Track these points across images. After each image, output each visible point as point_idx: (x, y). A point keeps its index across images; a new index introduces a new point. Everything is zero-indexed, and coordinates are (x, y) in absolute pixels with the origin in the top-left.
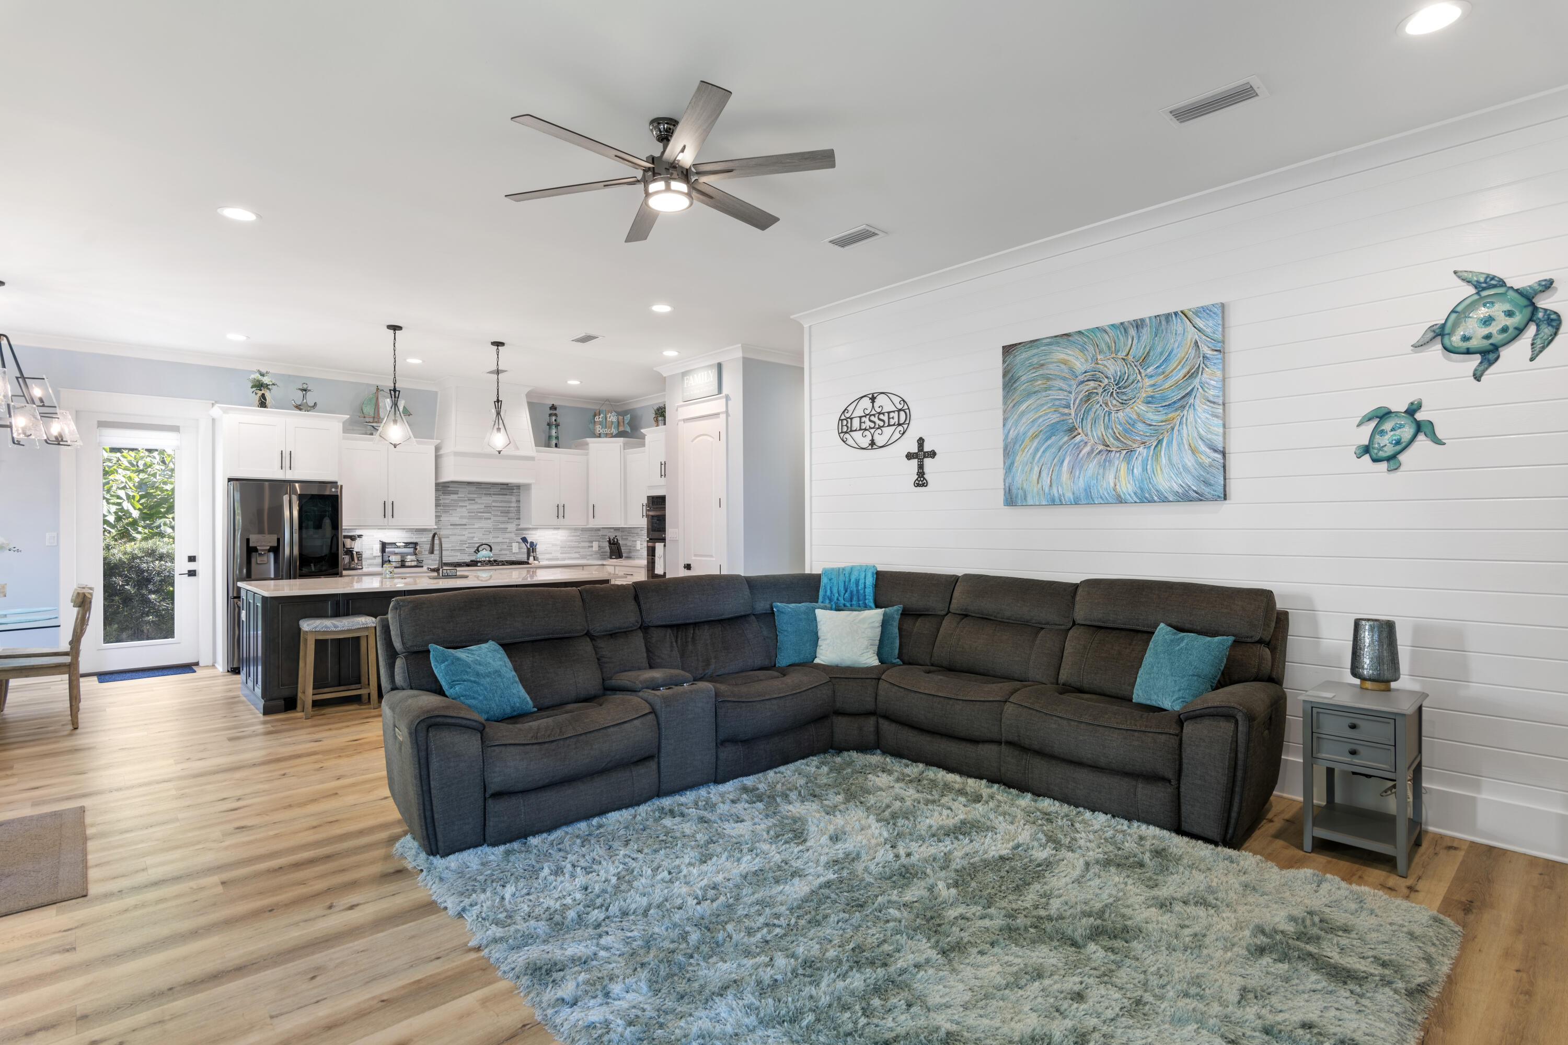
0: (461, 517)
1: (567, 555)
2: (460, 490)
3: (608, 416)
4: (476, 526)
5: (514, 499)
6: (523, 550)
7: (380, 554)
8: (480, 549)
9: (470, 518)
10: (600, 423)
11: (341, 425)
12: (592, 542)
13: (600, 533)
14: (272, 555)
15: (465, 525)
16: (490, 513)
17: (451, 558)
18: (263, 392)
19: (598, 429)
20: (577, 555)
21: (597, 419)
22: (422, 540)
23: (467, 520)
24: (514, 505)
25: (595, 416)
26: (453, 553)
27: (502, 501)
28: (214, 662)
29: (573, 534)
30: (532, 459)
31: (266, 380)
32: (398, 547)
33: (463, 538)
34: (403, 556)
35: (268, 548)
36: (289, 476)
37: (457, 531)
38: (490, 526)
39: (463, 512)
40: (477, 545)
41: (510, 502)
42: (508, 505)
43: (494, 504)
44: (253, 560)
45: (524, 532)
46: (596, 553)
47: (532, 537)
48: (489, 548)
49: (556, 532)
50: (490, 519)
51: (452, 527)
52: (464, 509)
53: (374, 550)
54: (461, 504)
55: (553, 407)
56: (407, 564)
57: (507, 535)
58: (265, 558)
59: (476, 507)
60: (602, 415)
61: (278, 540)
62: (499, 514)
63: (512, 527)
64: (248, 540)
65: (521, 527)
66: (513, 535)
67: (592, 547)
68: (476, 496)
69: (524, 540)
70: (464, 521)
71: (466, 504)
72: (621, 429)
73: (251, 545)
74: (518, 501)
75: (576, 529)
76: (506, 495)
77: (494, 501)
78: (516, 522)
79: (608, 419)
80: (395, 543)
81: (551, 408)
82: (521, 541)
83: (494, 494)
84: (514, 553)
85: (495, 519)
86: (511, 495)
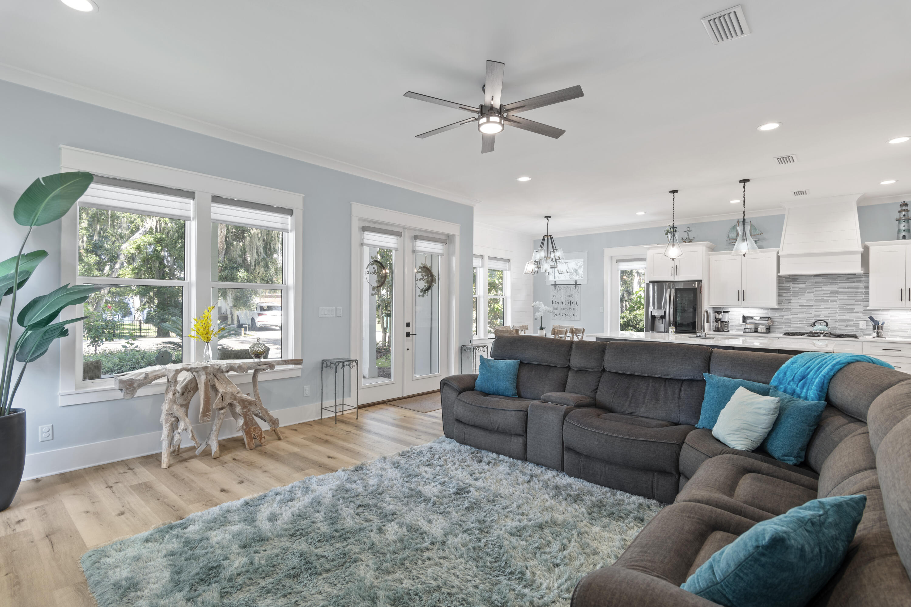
0: (808, 300)
2: (807, 280)
4: (823, 307)
5: (862, 285)
7: (742, 323)
8: (816, 324)
9: (816, 301)
11: (706, 248)
15: (812, 306)
16: (837, 297)
23: (814, 303)
24: (861, 290)
26: (801, 326)
27: (848, 288)
32: (755, 320)
33: (810, 315)
34: (757, 325)
35: (660, 316)
36: (677, 278)
37: (806, 311)
38: (837, 307)
39: (811, 296)
40: (814, 321)
41: (858, 288)
42: (855, 290)
43: (840, 290)
45: (873, 312)
47: (879, 317)
48: (825, 324)
50: (836, 301)
51: (801, 307)
52: (811, 294)
53: (738, 321)
54: (808, 291)
55: (905, 204)
56: (759, 331)
57: (854, 314)
59: (821, 293)
61: (665, 312)
62: (846, 297)
63: (859, 308)
65: (868, 308)
66: (860, 315)
68: (822, 284)
69: (871, 319)
70: (811, 303)
71: (814, 290)
74: (867, 287)
76: (854, 282)
77: (840, 288)
78: (865, 304)
80: (753, 317)
81: (901, 206)
82: (869, 319)
83: (840, 283)
84: (862, 329)
85: (839, 301)
86: (860, 282)
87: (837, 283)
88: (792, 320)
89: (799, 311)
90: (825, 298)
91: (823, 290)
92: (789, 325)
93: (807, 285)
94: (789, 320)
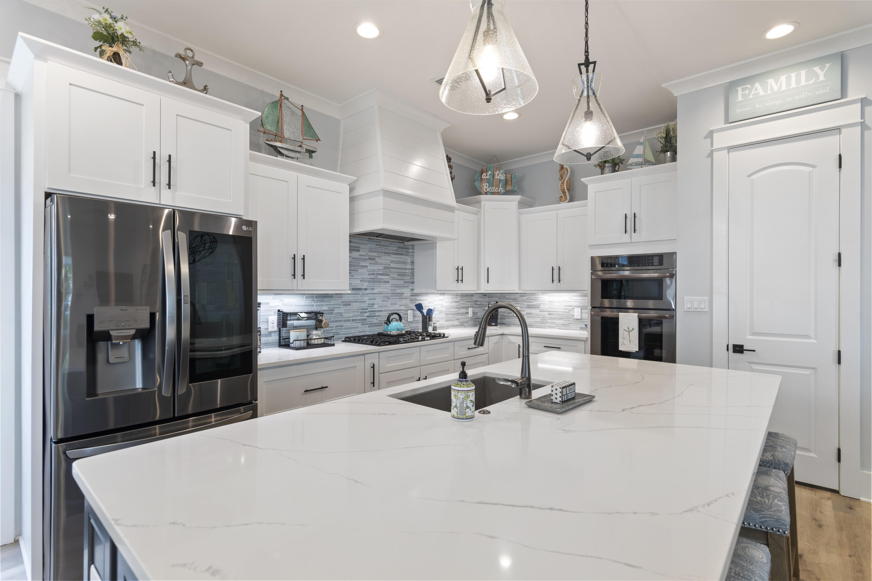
0: (364, 280)
1: (450, 323)
2: (361, 246)
3: (496, 173)
4: (376, 291)
5: (409, 260)
6: (416, 319)
7: (276, 329)
8: (390, 319)
9: (370, 281)
10: (488, 181)
11: (248, 126)
12: (467, 308)
13: (474, 298)
14: (138, 345)
15: (366, 289)
16: (389, 275)
17: (352, 331)
18: (115, 49)
19: (485, 187)
20: (457, 323)
21: (484, 176)
22: (325, 308)
23: (368, 284)
24: (409, 266)
25: (482, 173)
26: (354, 325)
27: (399, 262)
28: (19, 533)
29: (455, 300)
30: (451, 209)
31: (121, 28)
32: (300, 319)
33: (364, 305)
34: (308, 328)
35: (133, 332)
36: (166, 198)
38: (388, 291)
39: (364, 273)
40: (386, 314)
41: (406, 263)
42: (404, 266)
43: (393, 265)
44: (101, 357)
45: (418, 298)
46: (471, 319)
48: (399, 318)
49: (441, 297)
50: (388, 282)
51: (354, 292)
52: (365, 270)
53: (270, 324)
56: (313, 342)
57: (404, 302)
58: (124, 352)
59: (376, 267)
60: (490, 172)
61: (152, 316)
62: (396, 276)
63: (407, 292)
64: (90, 319)
65: (414, 292)
66: (408, 301)
67: (468, 313)
68: (376, 254)
69: (419, 307)
70: (365, 285)
71: (366, 263)
72: (509, 188)
73: (97, 327)
74: (413, 263)
75: (457, 295)
76: (402, 254)
77: (392, 262)
78: (411, 286)
79: (496, 177)
80: (295, 314)
82: (415, 308)
83: (392, 254)
84: (409, 322)
85: (392, 282)
86: (407, 255)
87: (389, 253)
88: (345, 315)
89: (351, 298)
90: (379, 277)
91: (377, 263)
92: (341, 324)
93: (361, 253)
94: (341, 314)
